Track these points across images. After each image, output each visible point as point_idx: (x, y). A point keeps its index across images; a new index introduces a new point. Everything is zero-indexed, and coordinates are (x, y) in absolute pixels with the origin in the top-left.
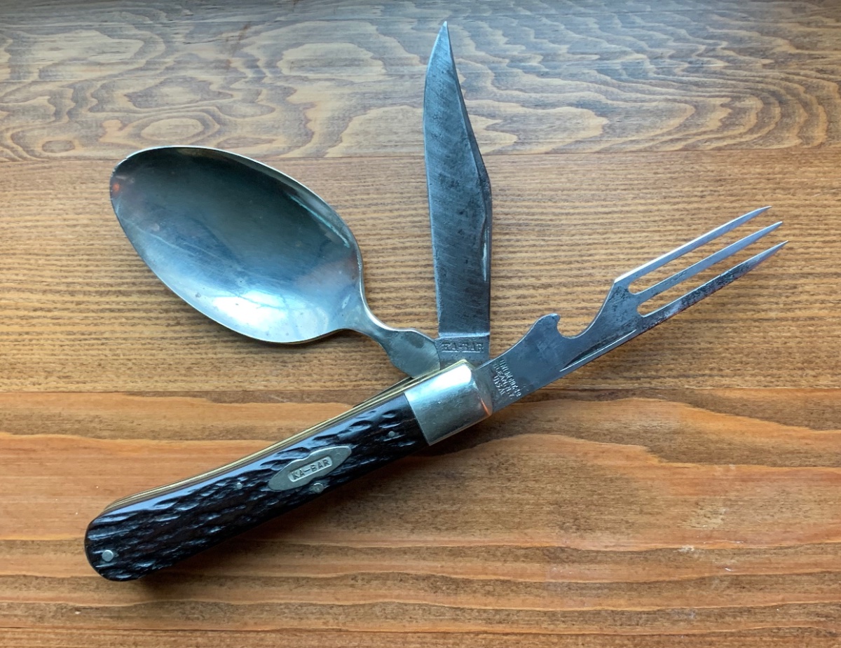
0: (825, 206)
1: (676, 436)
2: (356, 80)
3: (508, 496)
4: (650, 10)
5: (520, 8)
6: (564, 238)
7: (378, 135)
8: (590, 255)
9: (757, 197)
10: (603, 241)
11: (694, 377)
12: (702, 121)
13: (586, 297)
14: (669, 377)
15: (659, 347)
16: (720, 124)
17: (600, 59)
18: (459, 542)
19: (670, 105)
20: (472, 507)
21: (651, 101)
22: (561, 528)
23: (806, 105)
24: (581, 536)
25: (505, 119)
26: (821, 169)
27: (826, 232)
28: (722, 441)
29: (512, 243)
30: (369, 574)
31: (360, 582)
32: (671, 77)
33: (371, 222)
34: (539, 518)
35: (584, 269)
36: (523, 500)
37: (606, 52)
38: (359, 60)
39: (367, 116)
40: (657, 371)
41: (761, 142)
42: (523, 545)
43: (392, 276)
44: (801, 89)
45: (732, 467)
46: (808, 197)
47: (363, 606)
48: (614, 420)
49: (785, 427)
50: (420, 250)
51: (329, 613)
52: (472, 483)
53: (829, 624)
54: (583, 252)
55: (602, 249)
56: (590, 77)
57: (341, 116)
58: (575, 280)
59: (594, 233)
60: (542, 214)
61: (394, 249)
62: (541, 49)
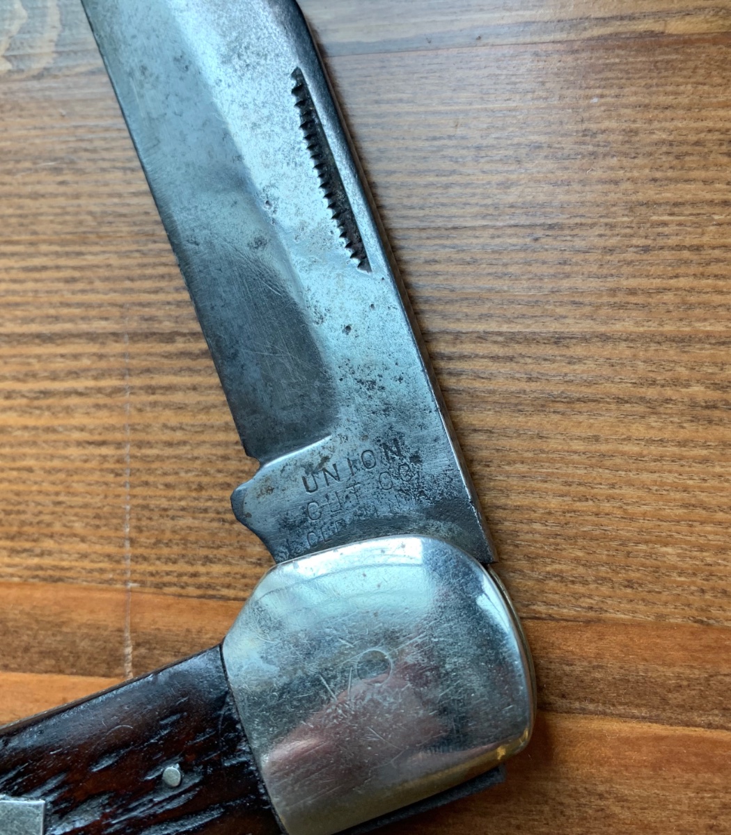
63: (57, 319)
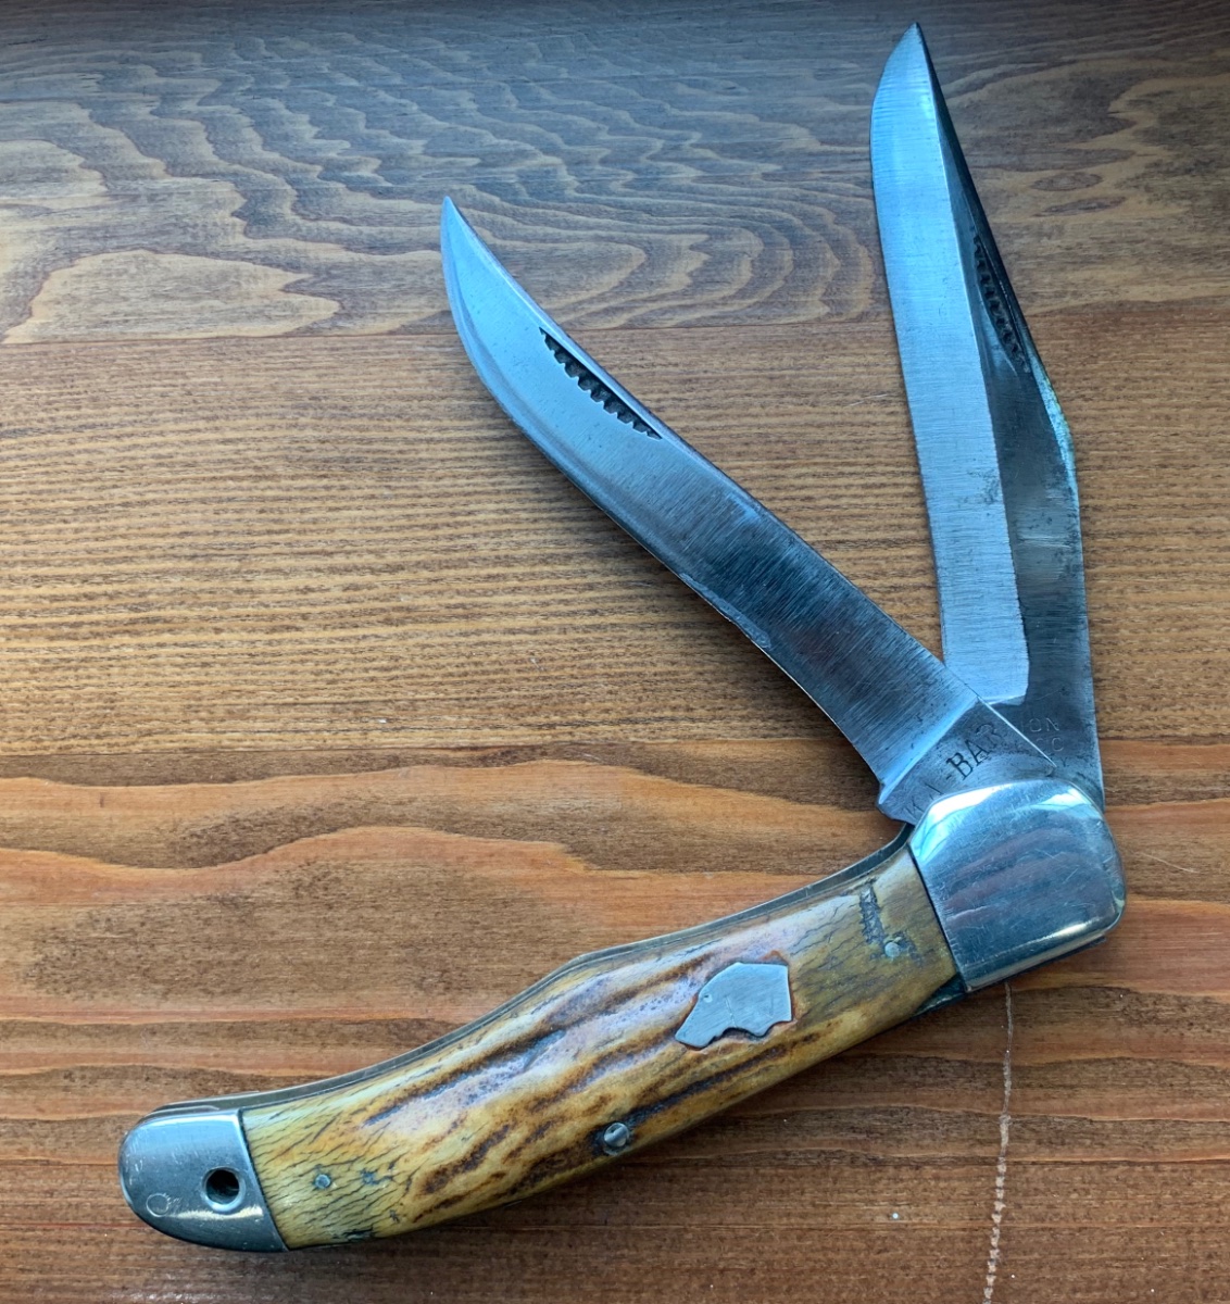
0: (868, 424)
1: (614, 825)
2: (54, 205)
3: (329, 934)
4: (565, 76)
5: (339, 75)
6: (424, 483)
7: (95, 302)
8: (470, 513)
9: (752, 410)
10: (490, 488)
11: (646, 721)
12: (658, 275)
13: (462, 586)
14: (603, 722)
15: (587, 672)
16: (688, 281)
17: (480, 165)
18: (245, 1014)
19: (602, 246)
20: (266, 953)
21: (570, 239)
22: (419, 986)
23: (838, 246)
24: (452, 1000)
25: (317, 272)
26: (862, 360)
27: (869, 470)
28: (692, 831)
29: (334, 492)
30: (93, 1068)
31: (78, 1082)
32: (604, 198)
33: (84, 457)
34: (380, 970)
35: (459, 537)
36: (353, 940)
37: (491, 153)
38: (60, 171)
39: (75, 271)
40: (583, 713)
41: (759, 312)
42: (354, 1017)
43: (124, 553)
44: (829, 217)
45: (709, 876)
46: (838, 409)
47: (85, 1121)
48: (510, 800)
49: (798, 807)
50: (171, 507)
51: (28, 1134)
52: (266, 914)
53: (872, 1145)
54: (459, 508)
55: (490, 501)
56: (464, 196)
57: (29, 269)
58: (443, 557)
59: (476, 475)
60: (386, 440)
61: (126, 505)
62: (377, 147)
63: (900, 527)
